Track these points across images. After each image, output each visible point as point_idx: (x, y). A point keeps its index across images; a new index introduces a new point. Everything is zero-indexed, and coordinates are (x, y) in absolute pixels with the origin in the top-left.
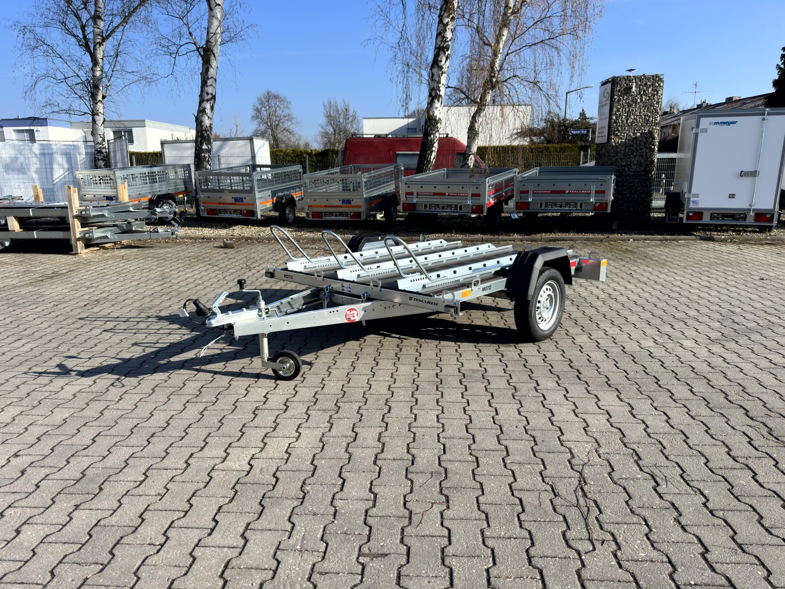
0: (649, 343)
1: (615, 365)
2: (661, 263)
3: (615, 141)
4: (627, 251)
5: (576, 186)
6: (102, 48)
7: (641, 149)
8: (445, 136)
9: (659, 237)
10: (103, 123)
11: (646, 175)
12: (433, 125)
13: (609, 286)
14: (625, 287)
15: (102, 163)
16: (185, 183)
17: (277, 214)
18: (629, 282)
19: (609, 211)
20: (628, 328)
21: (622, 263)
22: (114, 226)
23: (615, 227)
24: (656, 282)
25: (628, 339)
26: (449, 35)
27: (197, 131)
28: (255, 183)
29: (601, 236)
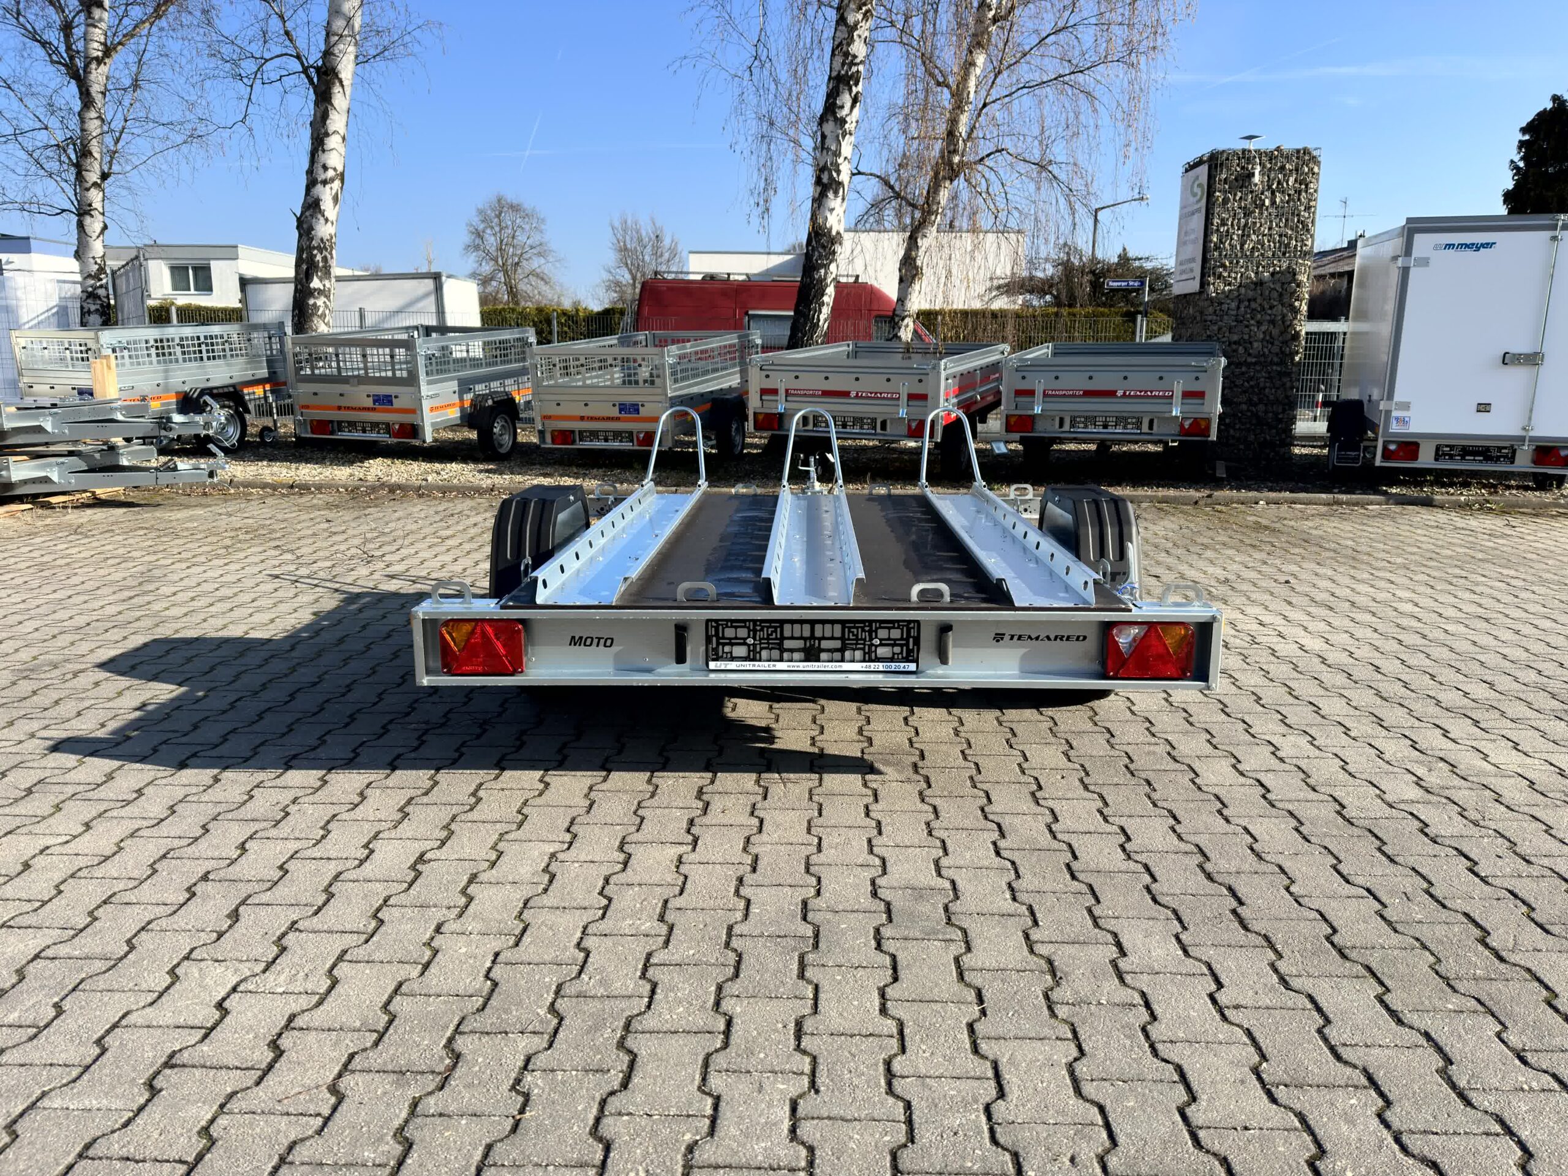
0: (1403, 790)
1: (1334, 867)
2: (1346, 556)
3: (1216, 288)
4: (1258, 527)
5: (1141, 380)
6: (103, 69)
7: (1271, 308)
8: (852, 280)
9: (1324, 496)
10: (102, 232)
11: (1282, 363)
12: (824, 247)
13: (1242, 612)
14: (1285, 617)
15: (95, 319)
16: (270, 362)
17: (473, 435)
18: (1290, 603)
19: (1213, 436)
20: (1331, 739)
21: (1258, 555)
22: (71, 454)
23: (1221, 473)
24: (1353, 604)
25: (1343, 776)
26: (859, 49)
27: (300, 250)
28: (421, 362)
29: (1193, 493)
